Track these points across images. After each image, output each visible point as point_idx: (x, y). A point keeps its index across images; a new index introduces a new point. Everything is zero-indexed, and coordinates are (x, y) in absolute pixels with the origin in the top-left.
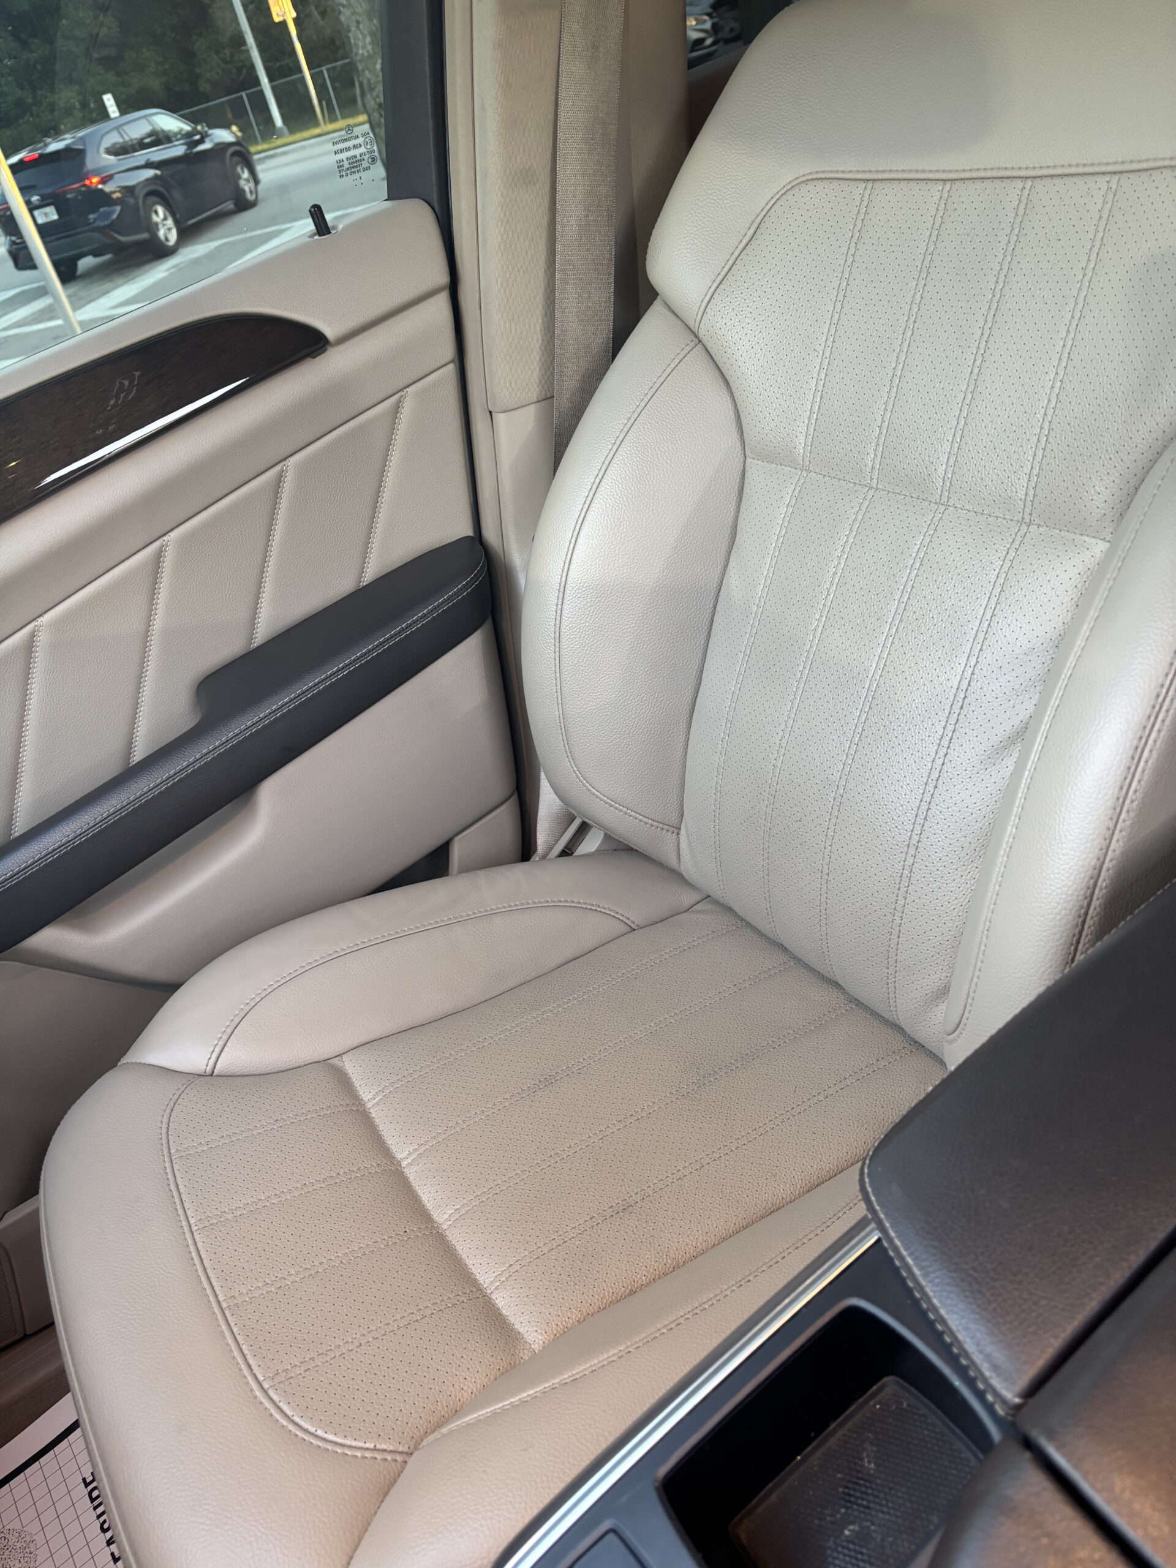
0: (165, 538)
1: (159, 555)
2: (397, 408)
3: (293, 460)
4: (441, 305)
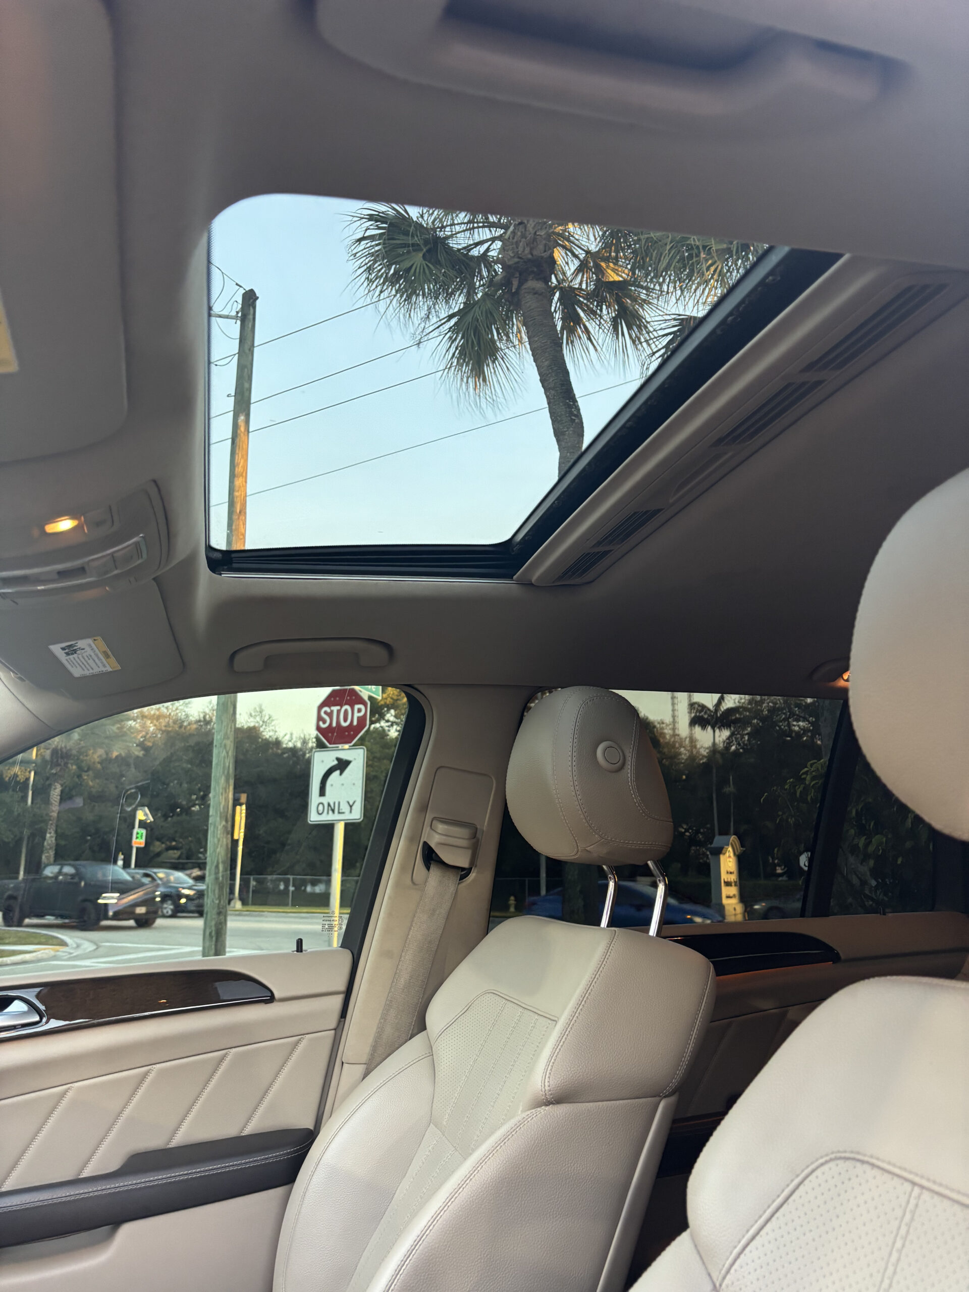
0: (154, 1066)
1: (146, 1074)
2: (297, 1043)
3: (234, 1050)
4: (338, 1000)
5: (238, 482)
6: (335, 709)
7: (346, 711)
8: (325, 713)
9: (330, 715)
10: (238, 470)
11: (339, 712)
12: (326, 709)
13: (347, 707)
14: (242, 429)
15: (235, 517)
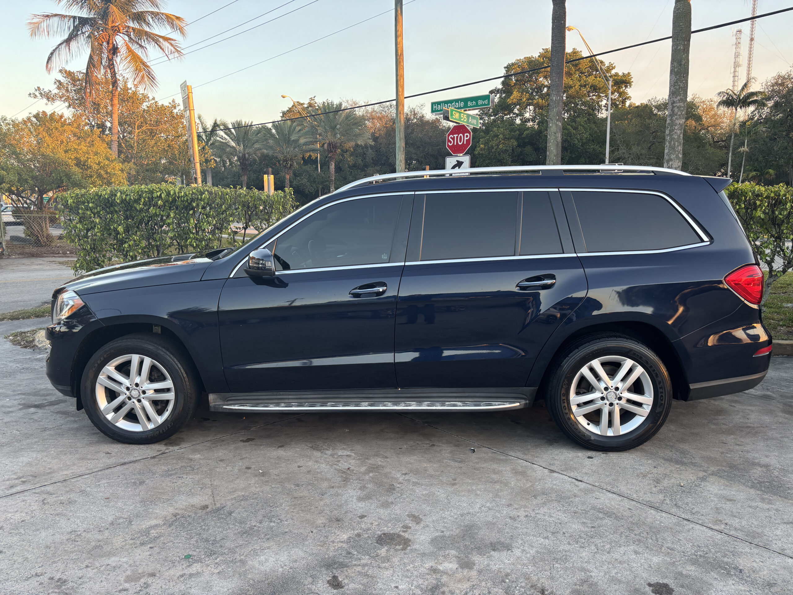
5: (399, 40)
6: (456, 136)
7: (461, 136)
8: (451, 138)
9: (453, 139)
10: (399, 33)
11: (457, 137)
12: (451, 136)
13: (461, 135)
14: (399, 12)
15: (398, 57)
